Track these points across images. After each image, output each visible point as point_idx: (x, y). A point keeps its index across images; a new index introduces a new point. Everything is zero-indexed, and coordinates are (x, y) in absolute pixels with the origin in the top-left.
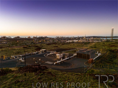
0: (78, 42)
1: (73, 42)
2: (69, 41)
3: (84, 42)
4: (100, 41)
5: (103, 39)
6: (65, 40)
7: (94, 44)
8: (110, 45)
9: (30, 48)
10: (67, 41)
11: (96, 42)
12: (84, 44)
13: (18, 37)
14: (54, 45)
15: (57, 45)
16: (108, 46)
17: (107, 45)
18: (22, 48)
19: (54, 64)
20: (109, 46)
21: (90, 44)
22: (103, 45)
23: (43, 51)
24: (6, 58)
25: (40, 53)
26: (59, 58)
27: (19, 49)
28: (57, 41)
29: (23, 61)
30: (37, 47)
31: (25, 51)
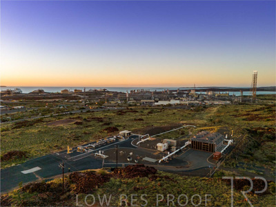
0: (180, 104)
1: (170, 105)
2: (160, 103)
3: (192, 105)
4: (228, 102)
5: (234, 96)
6: (150, 99)
7: (215, 109)
8: (248, 115)
10: (156, 104)
11: (218, 105)
13: (41, 91)
14: (133, 115)
16: (244, 117)
17: (244, 115)
20: (246, 117)
21: (207, 110)
22: (235, 113)
23: (124, 134)
24: (70, 151)
25: (123, 140)
26: (162, 150)
27: (69, 127)
28: (131, 102)
29: (104, 156)
30: (102, 121)
31: (86, 134)
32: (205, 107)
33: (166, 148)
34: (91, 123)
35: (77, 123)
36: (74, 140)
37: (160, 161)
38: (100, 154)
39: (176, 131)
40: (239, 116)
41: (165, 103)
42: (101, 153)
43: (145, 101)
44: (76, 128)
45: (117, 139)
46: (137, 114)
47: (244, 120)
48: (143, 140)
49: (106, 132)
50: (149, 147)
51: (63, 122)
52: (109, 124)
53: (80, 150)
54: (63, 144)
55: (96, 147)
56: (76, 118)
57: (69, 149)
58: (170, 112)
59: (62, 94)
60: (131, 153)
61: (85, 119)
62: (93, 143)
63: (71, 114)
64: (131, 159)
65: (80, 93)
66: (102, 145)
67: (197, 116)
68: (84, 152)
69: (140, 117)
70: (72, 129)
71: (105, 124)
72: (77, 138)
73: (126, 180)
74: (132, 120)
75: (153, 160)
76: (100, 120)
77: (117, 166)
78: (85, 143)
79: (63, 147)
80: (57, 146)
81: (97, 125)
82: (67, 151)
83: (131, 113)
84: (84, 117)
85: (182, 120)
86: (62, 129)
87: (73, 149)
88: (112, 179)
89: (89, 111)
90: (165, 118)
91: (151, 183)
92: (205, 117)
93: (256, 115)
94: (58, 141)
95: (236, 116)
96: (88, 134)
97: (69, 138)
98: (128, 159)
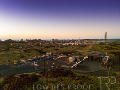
0: (74, 45)
1: (70, 45)
2: (65, 44)
3: (80, 45)
4: (95, 44)
5: (97, 42)
6: (61, 43)
7: (91, 46)
8: (107, 48)
9: (31, 52)
10: (63, 44)
12: (82, 47)
13: (10, 40)
14: (53, 48)
15: (56, 48)
16: (105, 49)
18: (23, 52)
19: (72, 67)
21: (87, 47)
23: (49, 54)
25: (48, 57)
26: (72, 61)
27: (19, 52)
28: (52, 44)
29: (37, 65)
31: (28, 55)
32: (86, 45)
33: (74, 60)
34: (32, 51)
36: (21, 58)
38: (34, 64)
40: (103, 48)
41: (68, 44)
43: (58, 44)
44: (23, 53)
45: (45, 57)
46: (55, 48)
47: (106, 49)
48: (60, 57)
49: (39, 54)
50: (64, 60)
51: (17, 50)
52: (41, 51)
53: (22, 62)
55: (33, 61)
56: (24, 49)
58: (70, 47)
60: (54, 63)
61: (29, 49)
62: (31, 58)
64: (54, 66)
65: (29, 40)
67: (83, 48)
68: (25, 63)
70: (21, 53)
71: (39, 51)
73: (51, 80)
74: (53, 50)
76: (37, 50)
77: (45, 70)
80: (9, 61)
81: (35, 52)
83: (52, 48)
85: (77, 50)
86: (16, 53)
87: (18, 61)
88: (40, 79)
89: (32, 47)
90: (69, 49)
91: (72, 81)
92: (87, 49)
93: (111, 48)
94: (11, 58)
95: (101, 48)
96: (29, 55)
97: (18, 57)
98: (52, 66)
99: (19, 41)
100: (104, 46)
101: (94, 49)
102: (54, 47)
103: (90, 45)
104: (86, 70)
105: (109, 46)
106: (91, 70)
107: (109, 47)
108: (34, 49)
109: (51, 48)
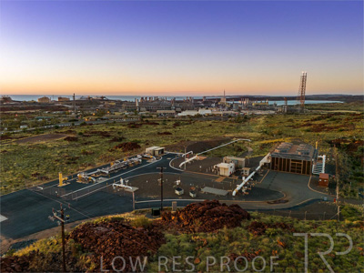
0: (212, 115)
1: (200, 116)
2: (184, 113)
3: (230, 116)
4: (273, 112)
6: (170, 109)
7: (261, 120)
8: (310, 125)
9: (92, 143)
10: (179, 115)
13: (7, 99)
14: (153, 129)
15: (161, 128)
16: (306, 128)
17: (304, 125)
18: (67, 142)
21: (251, 122)
22: (290, 123)
23: (154, 152)
24: (65, 181)
25: (153, 161)
26: (228, 174)
27: (56, 144)
28: (144, 112)
29: (131, 189)
30: (108, 136)
31: (87, 154)
32: (246, 118)
33: (232, 170)
34: (92, 139)
35: (68, 139)
36: (69, 163)
37: (234, 193)
38: (122, 185)
39: (228, 147)
40: (298, 126)
41: (193, 113)
42: (124, 183)
43: (162, 112)
44: (68, 146)
45: (144, 159)
46: (158, 127)
47: (308, 131)
48: (188, 160)
49: (121, 150)
50: (203, 170)
51: (45, 138)
52: (121, 139)
53: (82, 179)
54: (48, 170)
55: (112, 174)
56: (66, 133)
57: (61, 178)
59: (39, 104)
60: (178, 182)
61: (81, 134)
62: (105, 167)
63: (57, 128)
64: (182, 192)
65: (68, 101)
66: (121, 170)
67: (243, 128)
68: (92, 182)
69: (164, 131)
70: (60, 147)
71: (115, 140)
72: (72, 161)
74: (154, 135)
75: (222, 192)
76: (105, 135)
77: (161, 204)
78: (89, 168)
79: (49, 176)
80: (37, 174)
81: (102, 141)
82: (58, 181)
83: (149, 126)
84: (78, 131)
85: (226, 133)
86: (45, 148)
87: (70, 178)
89: (84, 124)
90: (200, 130)
91: (261, 240)
92: (253, 128)
93: (320, 125)
94: (38, 166)
95: (294, 127)
96: (91, 154)
97: (58, 161)
98: (177, 192)
99: (35, 102)
100: (301, 120)
101: (275, 131)
102: (154, 124)
103: (260, 116)
104: (275, 202)
105: (315, 120)
106: (287, 201)
107: (316, 122)
108: (95, 133)
109: (144, 126)
